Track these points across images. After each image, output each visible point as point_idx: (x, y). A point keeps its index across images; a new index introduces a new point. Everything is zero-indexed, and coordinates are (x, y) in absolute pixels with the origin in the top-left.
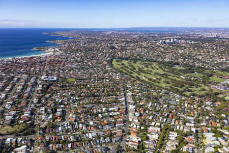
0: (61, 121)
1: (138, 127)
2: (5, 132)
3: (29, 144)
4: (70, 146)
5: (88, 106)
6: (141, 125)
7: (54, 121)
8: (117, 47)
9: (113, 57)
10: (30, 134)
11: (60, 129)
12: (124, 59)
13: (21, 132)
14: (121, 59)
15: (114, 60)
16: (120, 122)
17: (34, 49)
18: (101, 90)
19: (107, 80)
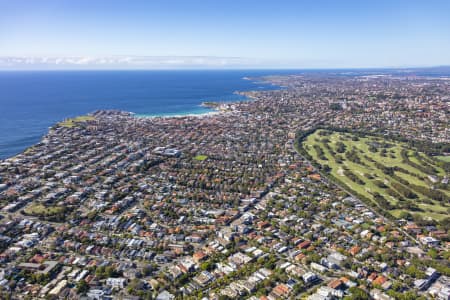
0: (114, 214)
1: (220, 248)
2: (29, 212)
3: (44, 233)
4: (89, 248)
5: (179, 201)
6: (228, 247)
7: (103, 211)
8: (344, 106)
9: (320, 125)
10: (57, 222)
11: (100, 223)
12: (337, 130)
13: (48, 215)
14: (333, 129)
15: (318, 131)
16: (199, 235)
17: (203, 105)
18: (230, 180)
19: (260, 166)
